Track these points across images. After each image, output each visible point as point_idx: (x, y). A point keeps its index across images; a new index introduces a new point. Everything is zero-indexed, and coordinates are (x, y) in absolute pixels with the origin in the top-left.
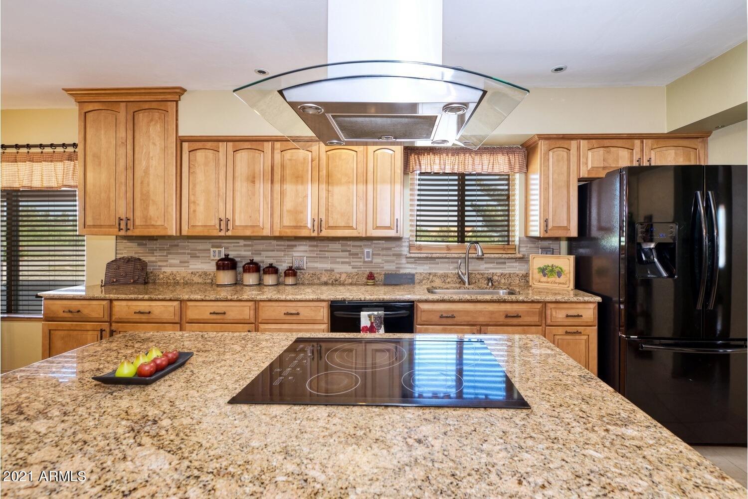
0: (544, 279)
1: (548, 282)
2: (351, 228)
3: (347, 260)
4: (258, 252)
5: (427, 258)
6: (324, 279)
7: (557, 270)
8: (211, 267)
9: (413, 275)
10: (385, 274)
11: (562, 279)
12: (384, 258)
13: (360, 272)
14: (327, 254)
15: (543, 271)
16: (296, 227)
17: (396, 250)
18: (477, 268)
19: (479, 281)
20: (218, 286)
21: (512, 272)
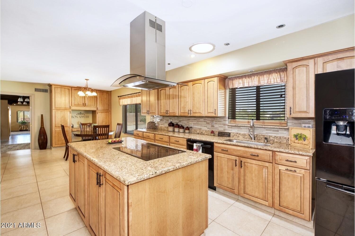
0: (297, 141)
1: (298, 143)
2: (200, 113)
3: (206, 125)
4: (180, 121)
5: (236, 126)
6: (198, 132)
7: (303, 136)
8: (167, 125)
9: (230, 133)
10: (218, 132)
11: (306, 142)
12: (219, 125)
13: (210, 130)
14: (200, 123)
15: (296, 136)
16: (184, 113)
17: (224, 122)
18: (262, 132)
19: (262, 139)
20: (169, 131)
21: (281, 136)
